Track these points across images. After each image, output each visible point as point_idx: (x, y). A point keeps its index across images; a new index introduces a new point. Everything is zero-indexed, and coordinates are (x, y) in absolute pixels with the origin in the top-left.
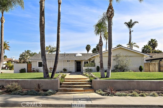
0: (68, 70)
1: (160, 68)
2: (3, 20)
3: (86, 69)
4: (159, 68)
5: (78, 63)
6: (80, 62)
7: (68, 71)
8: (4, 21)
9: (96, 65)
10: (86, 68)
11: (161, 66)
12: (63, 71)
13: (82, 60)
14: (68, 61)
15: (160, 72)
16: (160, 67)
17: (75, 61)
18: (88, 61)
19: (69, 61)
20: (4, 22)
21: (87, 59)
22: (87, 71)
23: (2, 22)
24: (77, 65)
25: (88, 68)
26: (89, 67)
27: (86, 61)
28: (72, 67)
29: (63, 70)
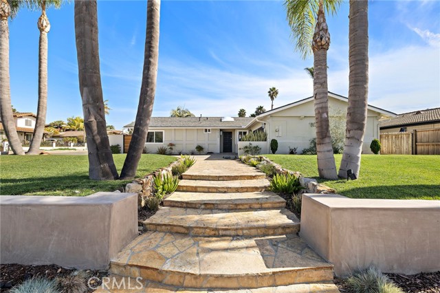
0: (207, 148)
1: (416, 145)
2: (45, 24)
3: (246, 147)
4: (414, 146)
5: (227, 136)
6: (231, 133)
7: (206, 151)
8: (46, 27)
9: (268, 137)
10: (246, 143)
11: (418, 140)
12: (196, 150)
13: (234, 130)
14: (206, 130)
15: (416, 154)
16: (416, 142)
17: (221, 130)
18: (247, 131)
19: (209, 130)
20: (48, 29)
21: (245, 127)
22: (247, 150)
23: (41, 30)
24: (225, 139)
25: (250, 144)
26: (253, 141)
27: (243, 131)
28: (215, 142)
29: (197, 148)
